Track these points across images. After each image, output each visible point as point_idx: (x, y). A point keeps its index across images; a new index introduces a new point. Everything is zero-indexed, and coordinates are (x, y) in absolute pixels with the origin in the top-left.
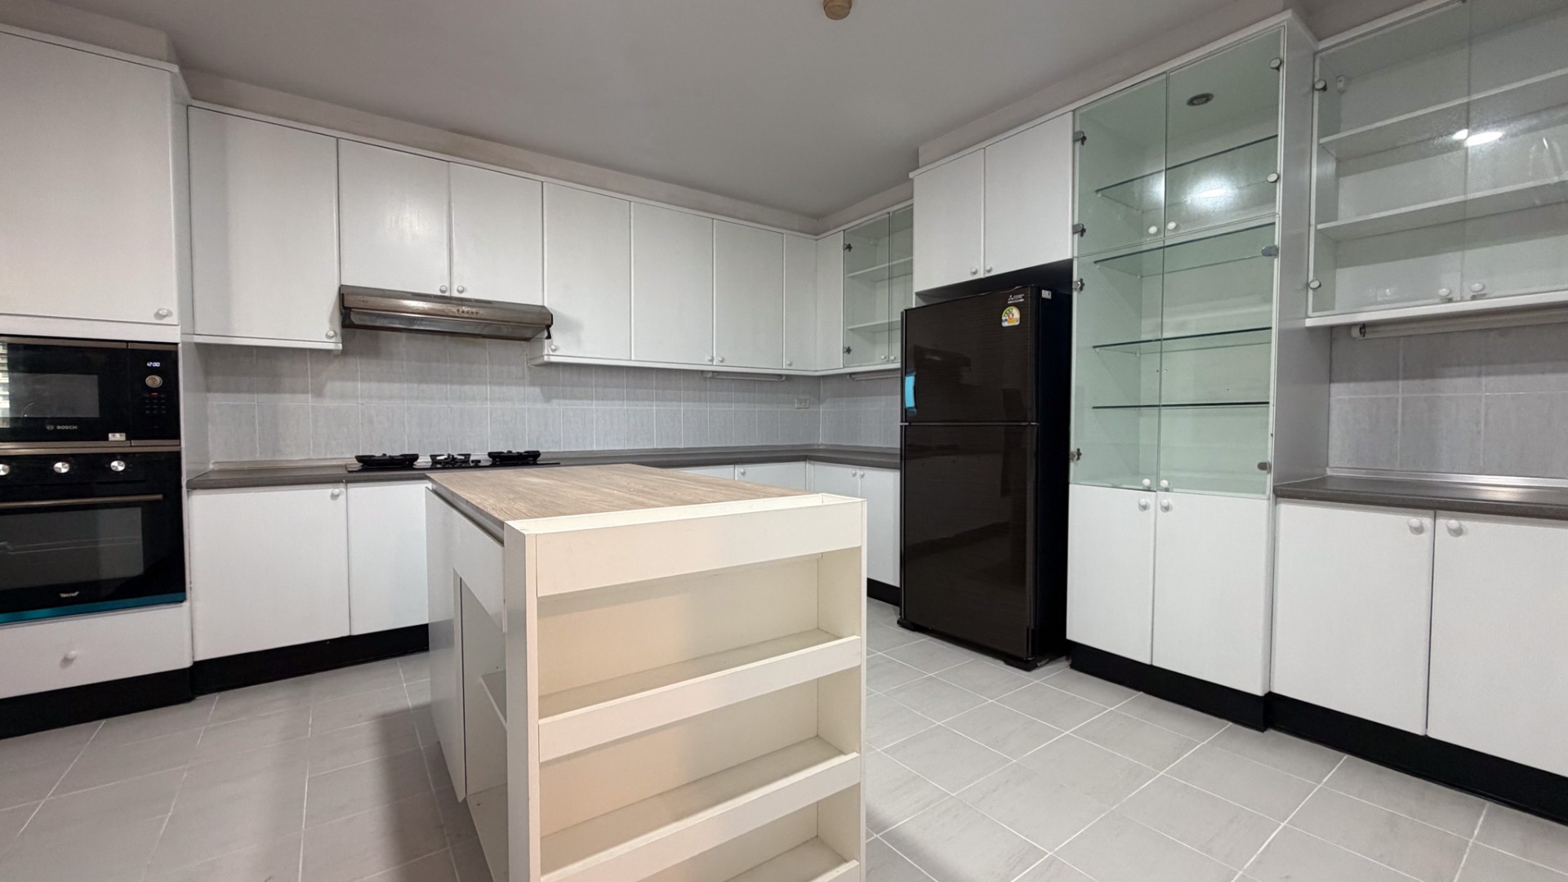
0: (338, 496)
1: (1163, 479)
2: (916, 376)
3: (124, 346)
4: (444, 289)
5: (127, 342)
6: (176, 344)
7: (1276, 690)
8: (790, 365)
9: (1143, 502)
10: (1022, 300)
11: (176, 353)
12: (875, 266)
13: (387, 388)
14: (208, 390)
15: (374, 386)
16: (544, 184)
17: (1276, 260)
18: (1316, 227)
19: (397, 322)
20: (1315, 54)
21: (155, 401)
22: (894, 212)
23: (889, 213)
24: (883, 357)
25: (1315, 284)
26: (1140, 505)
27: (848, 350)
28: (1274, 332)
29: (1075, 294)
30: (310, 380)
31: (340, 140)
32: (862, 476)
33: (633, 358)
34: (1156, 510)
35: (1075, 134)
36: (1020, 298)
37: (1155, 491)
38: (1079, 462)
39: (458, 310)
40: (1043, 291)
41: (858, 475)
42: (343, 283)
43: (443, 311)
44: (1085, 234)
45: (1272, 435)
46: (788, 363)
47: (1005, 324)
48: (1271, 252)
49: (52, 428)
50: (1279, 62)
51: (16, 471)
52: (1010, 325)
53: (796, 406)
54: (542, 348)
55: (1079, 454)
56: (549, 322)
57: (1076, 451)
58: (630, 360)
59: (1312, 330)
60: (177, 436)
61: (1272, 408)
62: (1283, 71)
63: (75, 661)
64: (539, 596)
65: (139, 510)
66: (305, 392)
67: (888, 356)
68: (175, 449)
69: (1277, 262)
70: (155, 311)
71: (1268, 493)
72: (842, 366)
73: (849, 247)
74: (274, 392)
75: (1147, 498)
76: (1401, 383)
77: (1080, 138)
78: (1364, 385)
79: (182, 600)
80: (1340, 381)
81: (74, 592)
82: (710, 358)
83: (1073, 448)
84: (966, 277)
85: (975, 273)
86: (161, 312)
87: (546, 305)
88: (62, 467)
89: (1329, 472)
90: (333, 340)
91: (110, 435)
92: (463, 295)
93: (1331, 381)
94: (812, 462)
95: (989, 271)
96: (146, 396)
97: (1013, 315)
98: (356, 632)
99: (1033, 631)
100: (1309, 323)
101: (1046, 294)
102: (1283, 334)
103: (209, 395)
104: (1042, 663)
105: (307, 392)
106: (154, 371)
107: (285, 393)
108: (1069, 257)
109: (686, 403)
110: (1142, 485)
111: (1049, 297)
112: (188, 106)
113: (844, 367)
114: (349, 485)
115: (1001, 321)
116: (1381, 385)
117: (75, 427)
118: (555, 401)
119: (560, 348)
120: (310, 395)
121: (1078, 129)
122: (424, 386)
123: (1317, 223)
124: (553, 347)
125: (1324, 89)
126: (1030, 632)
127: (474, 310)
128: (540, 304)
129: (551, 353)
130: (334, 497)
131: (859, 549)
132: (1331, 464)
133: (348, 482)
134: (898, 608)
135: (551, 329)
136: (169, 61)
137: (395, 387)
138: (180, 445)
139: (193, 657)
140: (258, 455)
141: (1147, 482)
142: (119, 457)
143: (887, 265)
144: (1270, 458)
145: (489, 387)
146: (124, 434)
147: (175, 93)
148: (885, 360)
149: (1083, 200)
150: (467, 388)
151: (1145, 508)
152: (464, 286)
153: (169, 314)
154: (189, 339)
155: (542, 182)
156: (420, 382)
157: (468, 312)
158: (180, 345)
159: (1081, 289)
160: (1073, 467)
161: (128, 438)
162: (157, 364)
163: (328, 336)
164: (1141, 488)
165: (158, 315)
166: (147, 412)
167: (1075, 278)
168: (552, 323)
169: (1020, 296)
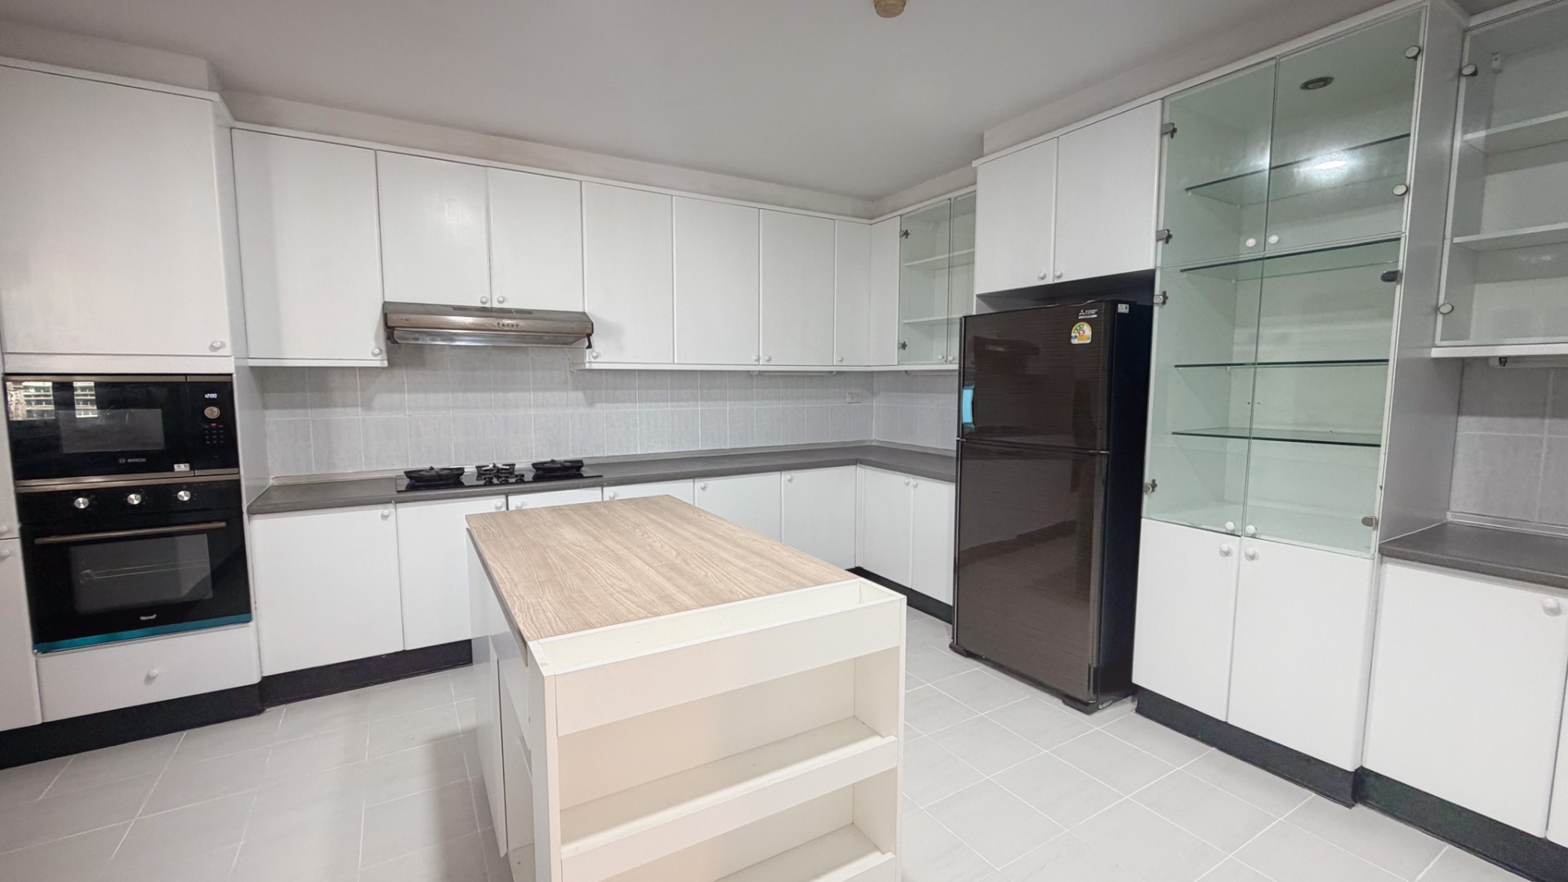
0: (387, 516)
1: (1249, 524)
2: (974, 390)
3: (182, 379)
4: (484, 300)
5: (186, 375)
6: (231, 375)
7: (1369, 766)
8: (841, 361)
9: (1225, 547)
10: (1095, 316)
11: (231, 384)
12: (933, 256)
13: (433, 397)
14: (265, 407)
15: (421, 397)
16: (583, 183)
17: (1398, 287)
18: (1452, 241)
19: (439, 338)
20: (1466, 31)
21: (214, 432)
22: (956, 198)
23: (950, 199)
24: (941, 357)
25: (1446, 309)
26: (1221, 551)
27: (904, 346)
28: (1392, 365)
29: (1156, 309)
30: (359, 393)
31: (378, 152)
32: (916, 486)
33: (676, 362)
34: (1239, 559)
35: (1163, 126)
36: (1093, 314)
37: (1239, 536)
38: (1153, 493)
39: (499, 324)
40: (1119, 305)
41: (911, 484)
42: (386, 300)
43: (484, 325)
44: (1170, 241)
45: (1381, 487)
46: (839, 359)
47: (1075, 341)
48: (1392, 277)
49: (124, 461)
50: (1417, 50)
51: (95, 503)
52: (1080, 342)
53: (848, 400)
54: (584, 356)
55: (1154, 485)
56: (589, 331)
57: (1151, 482)
58: (674, 363)
59: (1438, 361)
60: (236, 464)
61: (1383, 449)
62: (1421, 65)
63: (157, 679)
64: (559, 735)
65: (204, 537)
66: (355, 405)
67: (945, 355)
68: (235, 477)
69: (1399, 290)
70: (210, 344)
71: (1372, 550)
72: (896, 363)
73: (906, 234)
74: (327, 406)
75: (1231, 543)
76: (1547, 421)
77: (1170, 131)
78: (1500, 421)
79: (249, 620)
80: (1471, 414)
81: (152, 615)
82: (756, 358)
83: (1147, 479)
84: (1034, 282)
85: (1043, 278)
86: (214, 345)
87: (586, 311)
88: (134, 499)
89: (1450, 517)
90: (379, 357)
91: (176, 466)
92: (505, 306)
93: (1459, 413)
94: (863, 466)
95: (1059, 277)
96: (207, 427)
97: (1084, 332)
98: (408, 648)
99: (1096, 670)
100: (1436, 353)
101: (1123, 308)
102: (1401, 364)
103: (267, 412)
104: (1104, 706)
105: (357, 406)
106: (212, 402)
107: (336, 407)
108: (1150, 266)
109: (732, 402)
110: (1225, 528)
111: (1127, 311)
112: (231, 128)
113: (899, 364)
114: (398, 505)
115: (1070, 337)
116: (1520, 422)
117: (144, 460)
118: (598, 405)
119: (602, 355)
120: (360, 408)
121: (1167, 121)
122: (470, 396)
123: (1454, 235)
124: (595, 354)
125: (1474, 74)
126: (1092, 670)
127: (514, 322)
128: (580, 310)
129: (593, 360)
130: (384, 517)
131: (898, 648)
132: (1453, 507)
133: (396, 502)
134: (951, 626)
135: (593, 338)
136: (210, 90)
137: (442, 397)
138: (239, 473)
139: (261, 672)
140: (314, 469)
141: (1230, 526)
142: (184, 487)
143: (947, 256)
144: (1377, 513)
145: (532, 394)
146: (188, 465)
147: (217, 116)
148: (943, 360)
149: (1170, 200)
150: (510, 395)
151: (1227, 554)
152: (504, 295)
153: (223, 346)
154: (244, 363)
155: (581, 182)
156: (465, 391)
157: (508, 325)
158: (234, 375)
159: (1164, 303)
160: (1147, 500)
161: (192, 468)
162: (214, 396)
163: (373, 354)
164: (1224, 531)
165: (213, 348)
166: (208, 442)
167: (1157, 290)
168: (593, 332)
169: (1093, 311)
